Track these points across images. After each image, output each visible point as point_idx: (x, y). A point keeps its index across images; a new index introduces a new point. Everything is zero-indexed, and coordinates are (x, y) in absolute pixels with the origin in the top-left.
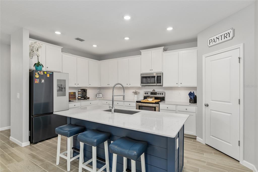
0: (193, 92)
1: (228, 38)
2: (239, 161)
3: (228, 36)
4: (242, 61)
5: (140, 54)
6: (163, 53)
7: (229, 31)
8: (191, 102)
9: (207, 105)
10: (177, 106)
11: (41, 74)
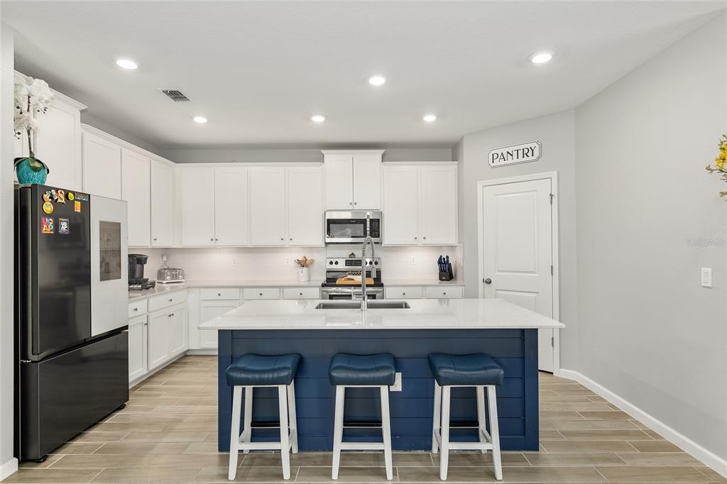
0: (447, 257)
1: (531, 158)
2: (552, 373)
3: (530, 154)
4: (555, 200)
5: (321, 159)
6: (382, 164)
7: (532, 145)
8: (444, 278)
9: (489, 282)
10: (424, 288)
11: (59, 200)
